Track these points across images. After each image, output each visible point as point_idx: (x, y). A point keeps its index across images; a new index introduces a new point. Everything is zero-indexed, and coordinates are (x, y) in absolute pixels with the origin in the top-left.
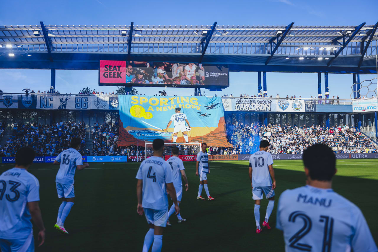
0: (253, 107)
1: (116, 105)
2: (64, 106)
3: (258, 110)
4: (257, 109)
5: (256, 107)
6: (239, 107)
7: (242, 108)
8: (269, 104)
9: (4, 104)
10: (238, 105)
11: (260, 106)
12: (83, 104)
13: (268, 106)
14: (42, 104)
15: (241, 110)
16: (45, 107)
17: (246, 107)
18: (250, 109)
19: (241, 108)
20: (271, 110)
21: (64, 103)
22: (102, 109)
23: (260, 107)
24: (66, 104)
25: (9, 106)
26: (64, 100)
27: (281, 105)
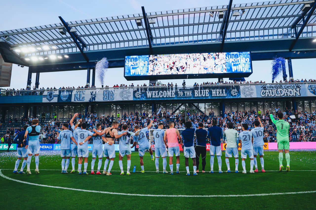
0: (280, 93)
1: (140, 96)
2: (94, 98)
3: (286, 95)
4: (284, 94)
5: (283, 92)
6: (265, 93)
7: (268, 94)
8: (298, 89)
9: (47, 99)
10: (263, 91)
11: (288, 91)
12: (110, 96)
13: (297, 91)
14: (76, 98)
15: (266, 96)
16: (79, 100)
17: (272, 92)
18: (276, 95)
19: (266, 94)
20: (300, 95)
21: (94, 96)
22: (127, 100)
23: (287, 93)
24: (95, 97)
25: (51, 100)
26: (94, 93)
27: (312, 89)
